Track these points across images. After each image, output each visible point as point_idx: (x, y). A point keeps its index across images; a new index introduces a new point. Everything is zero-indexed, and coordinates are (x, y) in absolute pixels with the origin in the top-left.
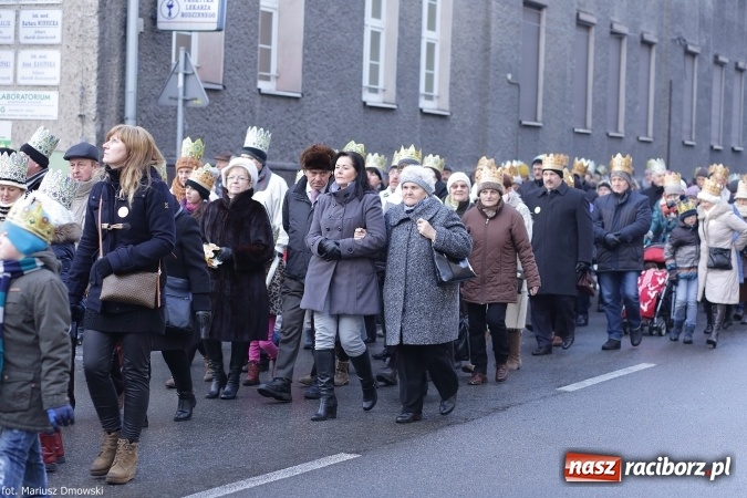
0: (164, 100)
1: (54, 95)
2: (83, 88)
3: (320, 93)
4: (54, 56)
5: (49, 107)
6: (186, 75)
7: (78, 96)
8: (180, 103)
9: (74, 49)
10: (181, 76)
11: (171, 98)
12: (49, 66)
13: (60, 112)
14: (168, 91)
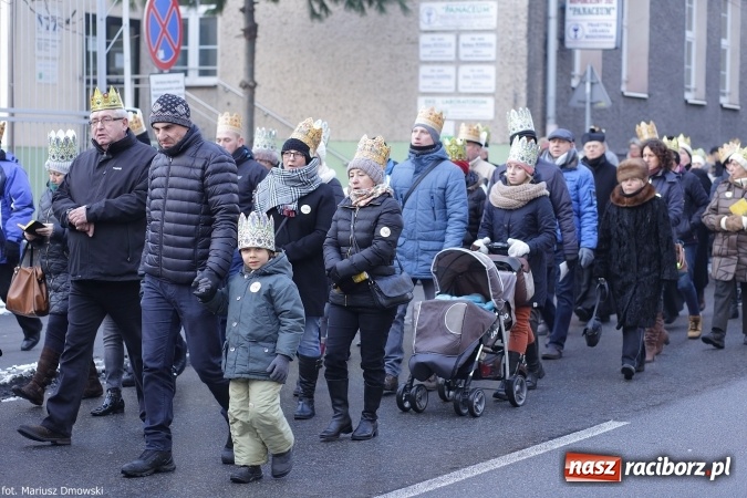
0: (574, 103)
1: (490, 101)
2: (516, 95)
3: (658, 93)
4: (491, 70)
5: (486, 110)
6: (592, 84)
7: (511, 101)
8: (588, 106)
9: (506, 64)
10: (588, 85)
11: (579, 102)
12: (487, 79)
13: (496, 113)
14: (577, 96)
